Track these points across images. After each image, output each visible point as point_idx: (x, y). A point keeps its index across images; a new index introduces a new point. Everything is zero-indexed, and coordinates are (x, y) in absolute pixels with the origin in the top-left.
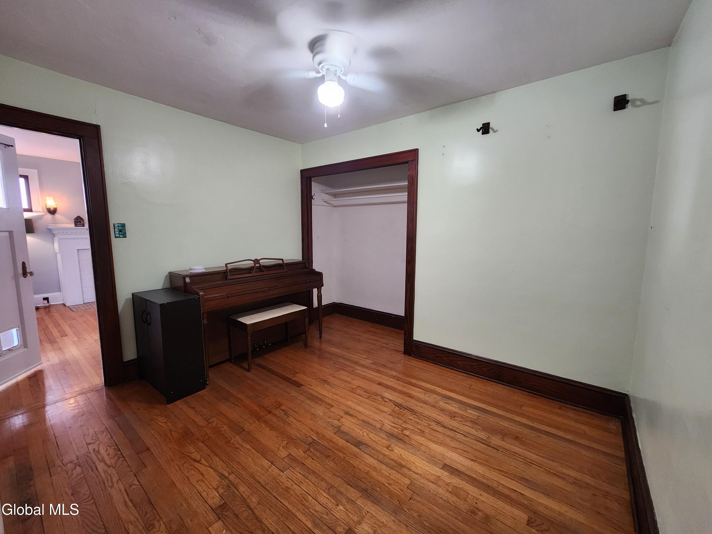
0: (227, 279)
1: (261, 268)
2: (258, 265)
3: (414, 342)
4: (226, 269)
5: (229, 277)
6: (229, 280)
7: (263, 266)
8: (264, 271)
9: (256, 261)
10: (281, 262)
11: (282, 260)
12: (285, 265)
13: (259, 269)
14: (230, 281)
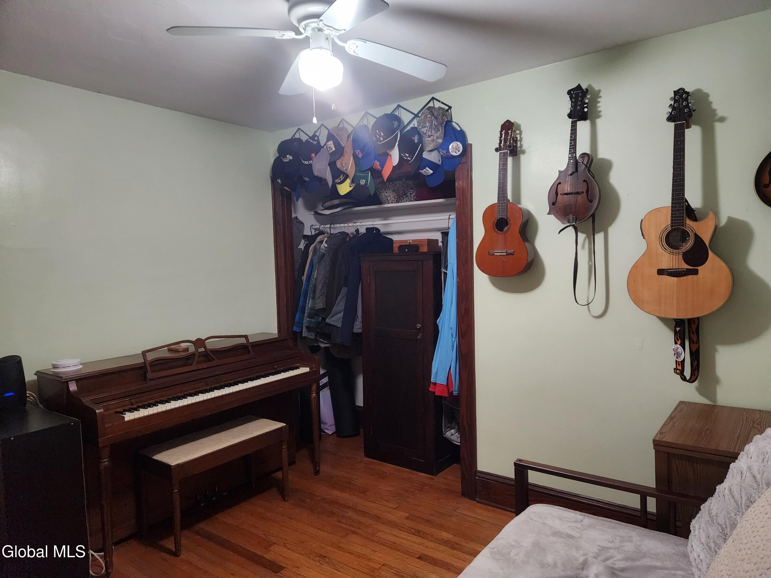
0: (145, 379)
1: (208, 354)
2: (202, 350)
3: (478, 474)
4: (144, 361)
5: (150, 375)
6: (150, 380)
7: (211, 351)
8: (214, 360)
9: (199, 342)
10: (243, 341)
11: (246, 337)
12: (252, 346)
13: (204, 356)
14: (153, 383)
